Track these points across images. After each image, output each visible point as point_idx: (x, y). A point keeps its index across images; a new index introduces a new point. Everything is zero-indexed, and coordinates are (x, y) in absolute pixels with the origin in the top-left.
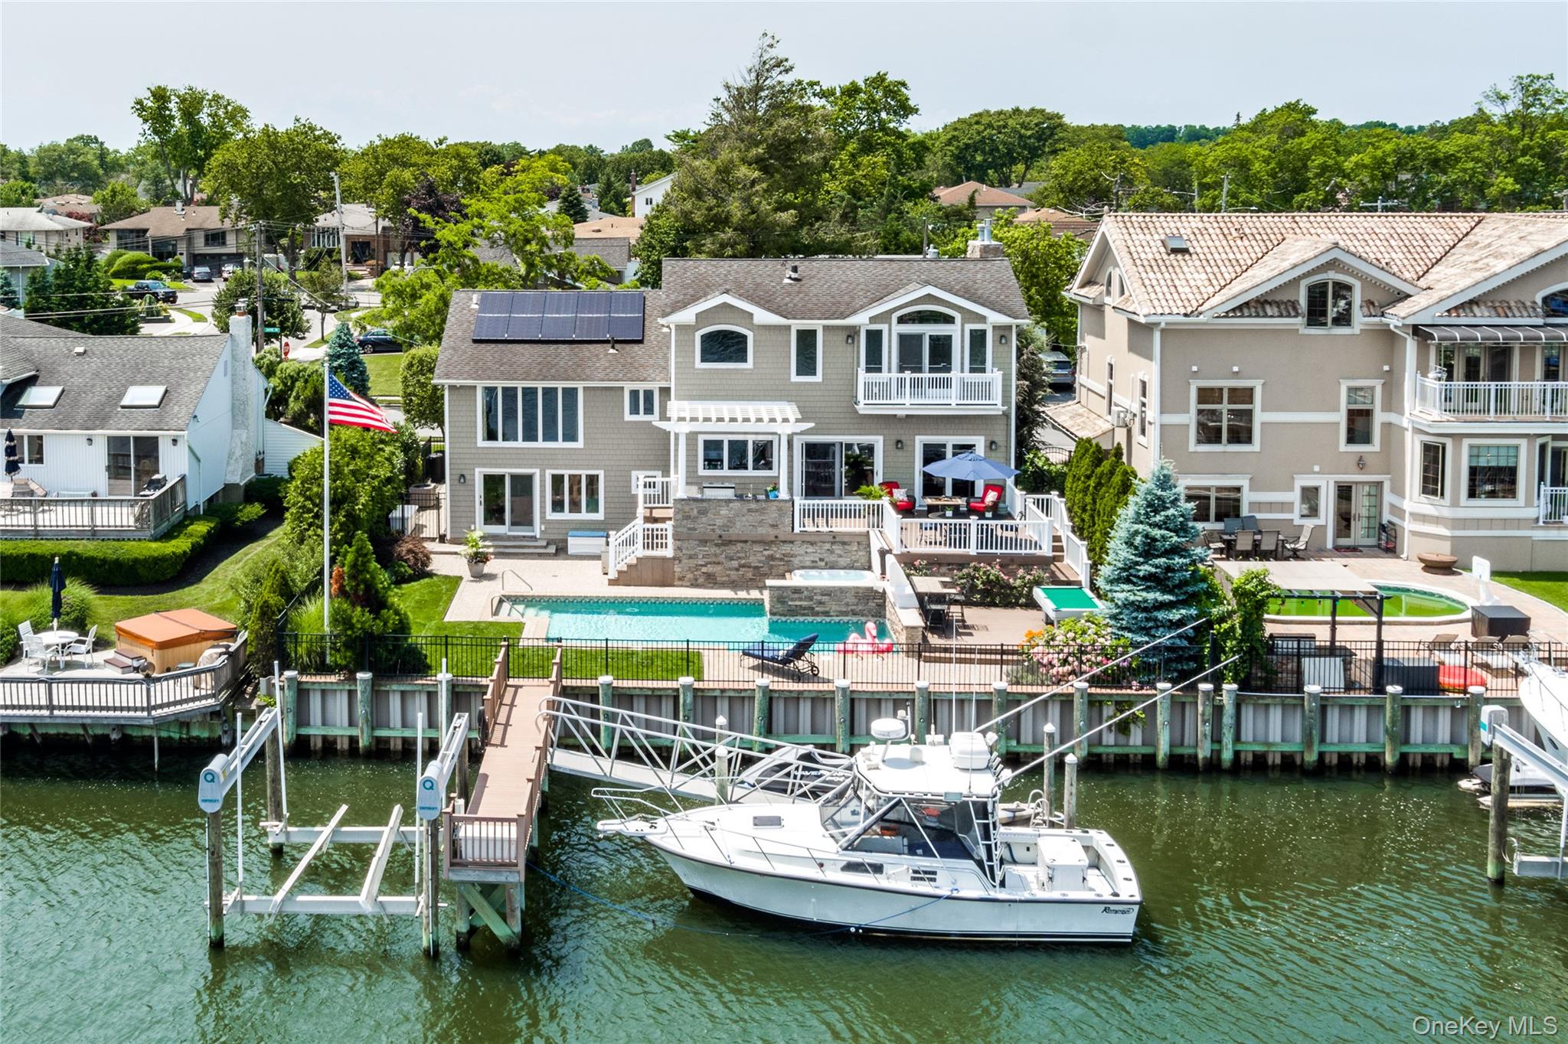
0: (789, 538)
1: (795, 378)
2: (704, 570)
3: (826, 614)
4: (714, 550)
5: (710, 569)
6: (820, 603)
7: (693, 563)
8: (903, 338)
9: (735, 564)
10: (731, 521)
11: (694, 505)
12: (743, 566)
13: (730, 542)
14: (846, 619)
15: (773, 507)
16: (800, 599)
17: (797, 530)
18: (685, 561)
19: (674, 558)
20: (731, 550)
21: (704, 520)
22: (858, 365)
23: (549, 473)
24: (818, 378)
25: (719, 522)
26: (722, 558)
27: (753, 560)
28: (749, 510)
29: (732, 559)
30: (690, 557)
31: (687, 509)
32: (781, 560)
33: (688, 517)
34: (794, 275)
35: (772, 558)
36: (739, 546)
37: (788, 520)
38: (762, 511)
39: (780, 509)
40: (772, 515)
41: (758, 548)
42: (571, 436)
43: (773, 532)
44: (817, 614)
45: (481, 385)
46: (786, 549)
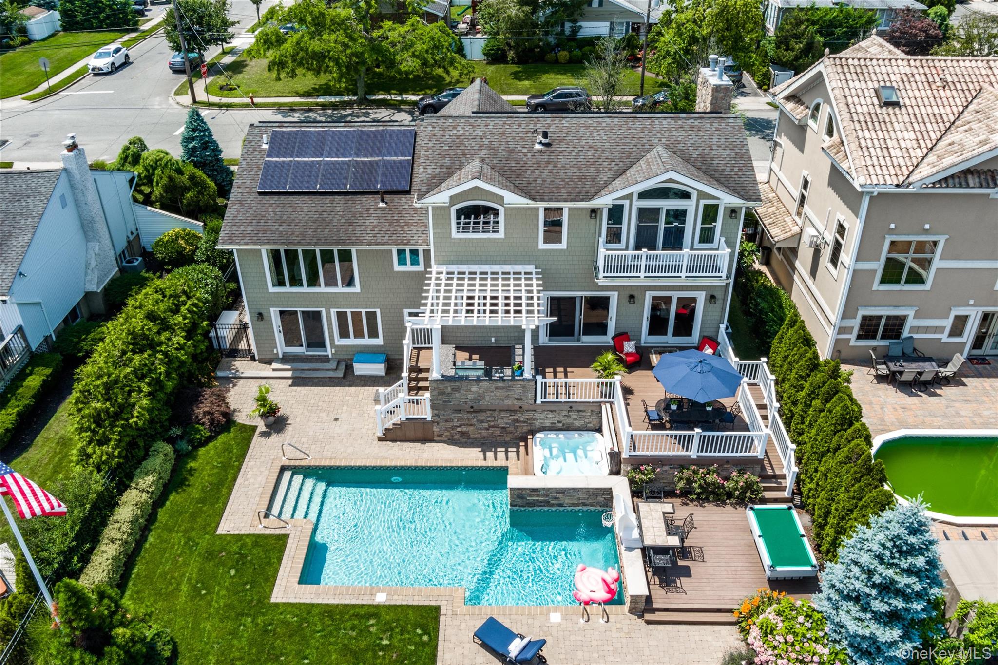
0: (531, 408)
1: (542, 246)
2: (459, 429)
3: (561, 505)
4: (466, 416)
5: (464, 429)
6: (555, 498)
7: (449, 425)
8: (642, 211)
9: (486, 425)
10: (481, 397)
11: (448, 384)
12: (493, 427)
13: (481, 411)
14: (577, 508)
15: (518, 385)
16: (538, 496)
17: (539, 401)
18: (441, 424)
19: (433, 422)
20: (482, 416)
21: (457, 395)
22: (600, 236)
23: (333, 312)
24: (563, 245)
25: (470, 396)
26: (474, 421)
27: (501, 423)
28: (497, 388)
29: (482, 422)
30: (447, 421)
31: (441, 387)
32: (524, 422)
33: (443, 393)
34: (544, 141)
35: (517, 421)
36: (489, 413)
37: (531, 395)
38: (508, 388)
39: (524, 387)
40: (517, 390)
41: (504, 414)
42: (350, 283)
43: (517, 404)
44: (553, 505)
45: (264, 249)
46: (530, 415)
